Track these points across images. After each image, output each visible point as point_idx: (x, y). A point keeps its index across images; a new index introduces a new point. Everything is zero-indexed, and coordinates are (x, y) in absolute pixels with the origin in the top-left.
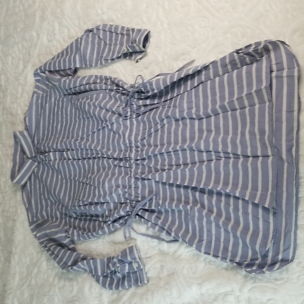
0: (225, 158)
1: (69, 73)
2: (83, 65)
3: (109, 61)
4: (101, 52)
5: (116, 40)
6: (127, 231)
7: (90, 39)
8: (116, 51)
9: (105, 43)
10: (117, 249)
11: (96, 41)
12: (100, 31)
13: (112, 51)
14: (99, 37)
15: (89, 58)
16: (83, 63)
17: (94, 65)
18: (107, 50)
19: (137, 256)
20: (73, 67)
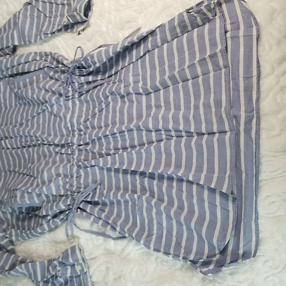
0: (177, 137)
1: (7, 52)
2: (21, 42)
3: (49, 35)
4: (40, 26)
5: (56, 11)
6: (69, 228)
7: (29, 13)
8: (57, 24)
9: (45, 15)
10: (58, 249)
11: (35, 15)
12: (39, 2)
13: (52, 23)
14: (38, 9)
15: (28, 34)
16: (22, 40)
17: (33, 41)
18: (46, 23)
19: (80, 257)
20: (12, 45)
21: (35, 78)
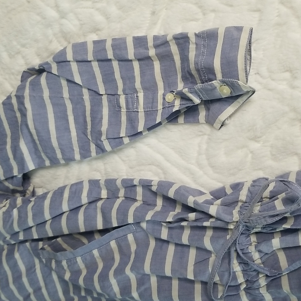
1: (11, 187)
2: (44, 161)
3: (126, 140)
4: (89, 119)
5: (128, 79)
7: (46, 94)
8: (141, 109)
9: (95, 93)
11: (66, 94)
12: (70, 65)
13: (124, 110)
14: (70, 82)
15: (59, 144)
16: (44, 157)
17: (77, 156)
18: (106, 111)
20: (19, 173)
21: (113, 244)
